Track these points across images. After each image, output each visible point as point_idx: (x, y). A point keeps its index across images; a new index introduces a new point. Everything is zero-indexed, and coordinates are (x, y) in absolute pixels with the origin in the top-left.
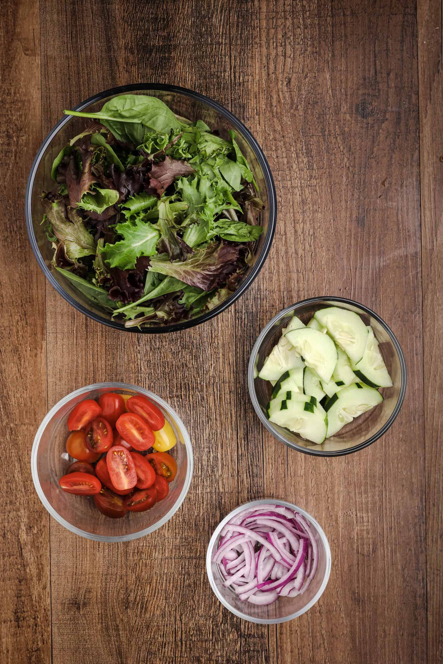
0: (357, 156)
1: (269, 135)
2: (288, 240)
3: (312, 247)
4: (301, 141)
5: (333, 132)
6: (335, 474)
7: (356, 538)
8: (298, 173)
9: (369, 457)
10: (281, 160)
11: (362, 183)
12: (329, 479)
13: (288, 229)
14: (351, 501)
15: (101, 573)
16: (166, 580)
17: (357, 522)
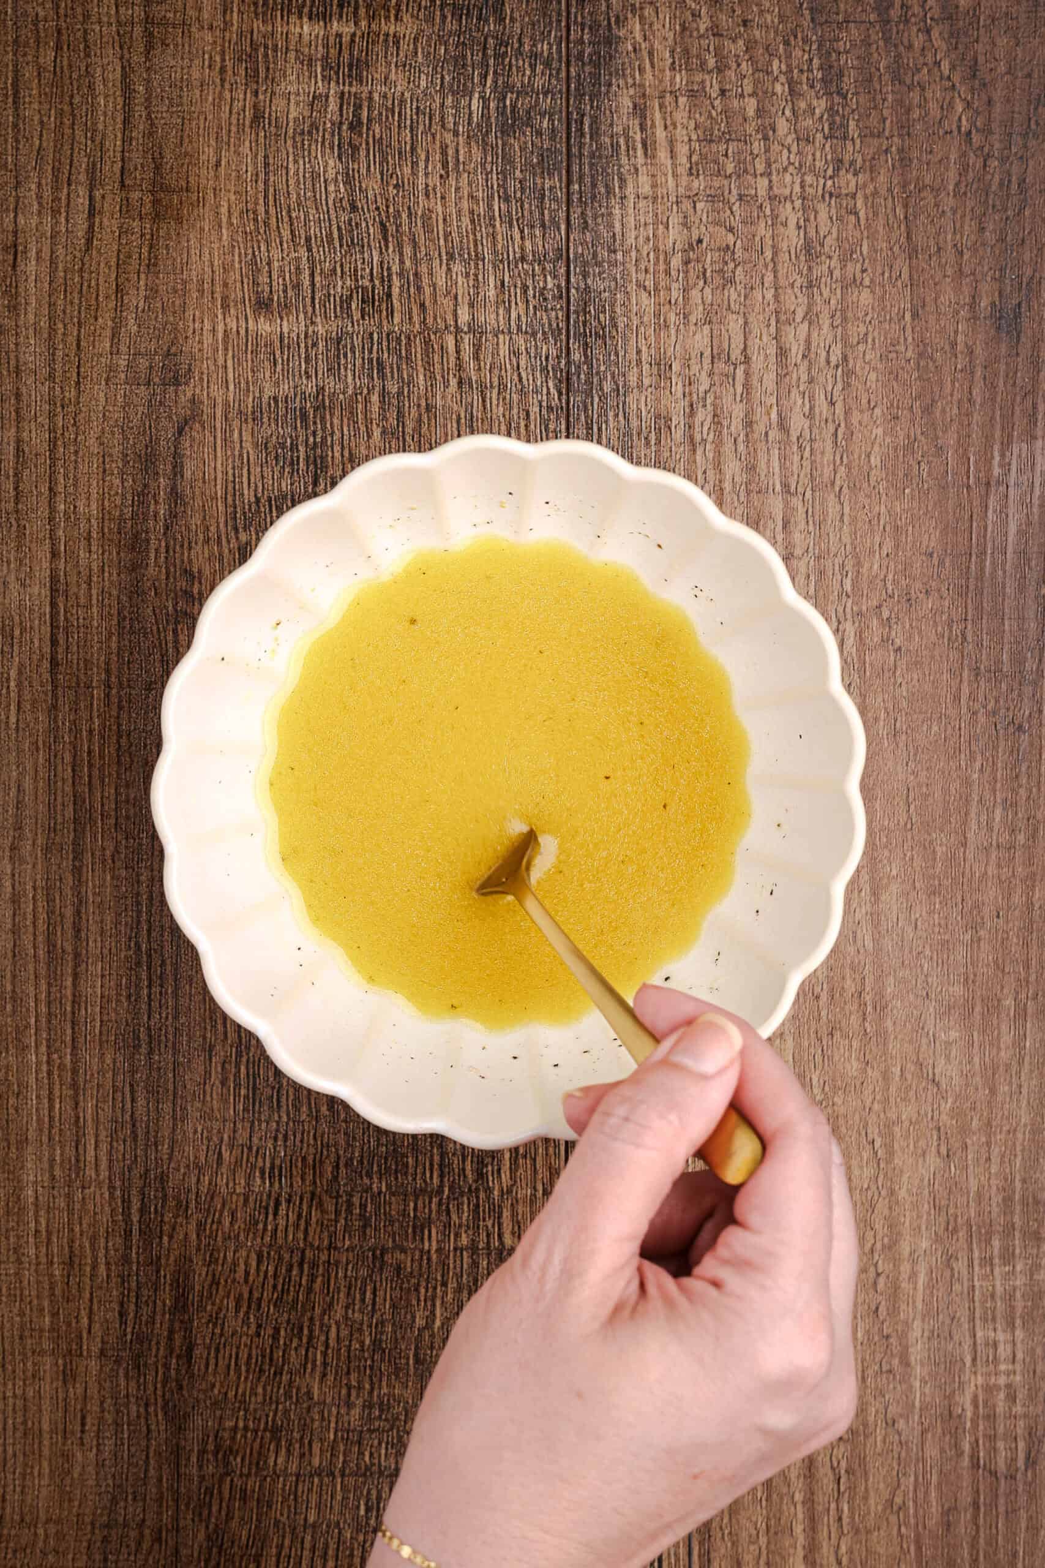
0: (998, 95)
1: (696, 15)
2: (755, 381)
3: (839, 406)
4: (805, 40)
5: (916, 9)
6: (902, 1194)
7: (969, 1414)
8: (794, 148)
9: (1020, 1136)
10: (736, 103)
11: (1014, 186)
12: (882, 1206)
13: (754, 343)
14: (957, 1287)
15: (87, 1520)
16: (313, 1549)
17: (974, 1360)
